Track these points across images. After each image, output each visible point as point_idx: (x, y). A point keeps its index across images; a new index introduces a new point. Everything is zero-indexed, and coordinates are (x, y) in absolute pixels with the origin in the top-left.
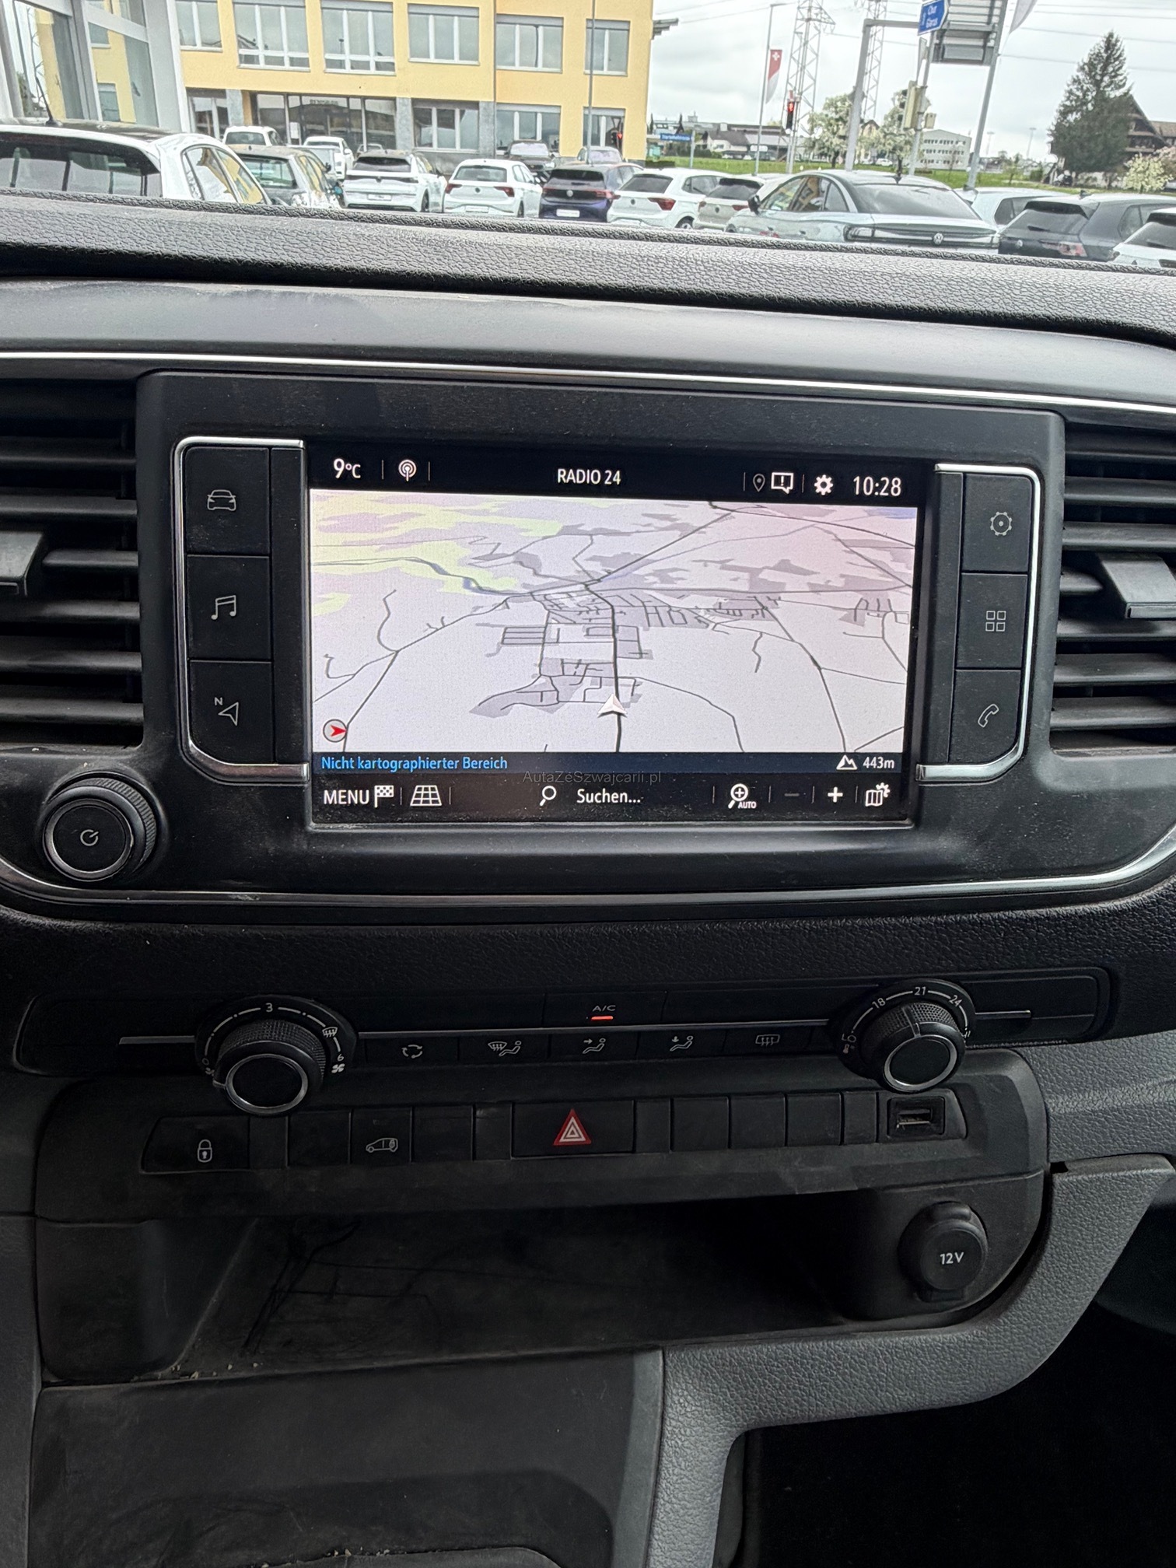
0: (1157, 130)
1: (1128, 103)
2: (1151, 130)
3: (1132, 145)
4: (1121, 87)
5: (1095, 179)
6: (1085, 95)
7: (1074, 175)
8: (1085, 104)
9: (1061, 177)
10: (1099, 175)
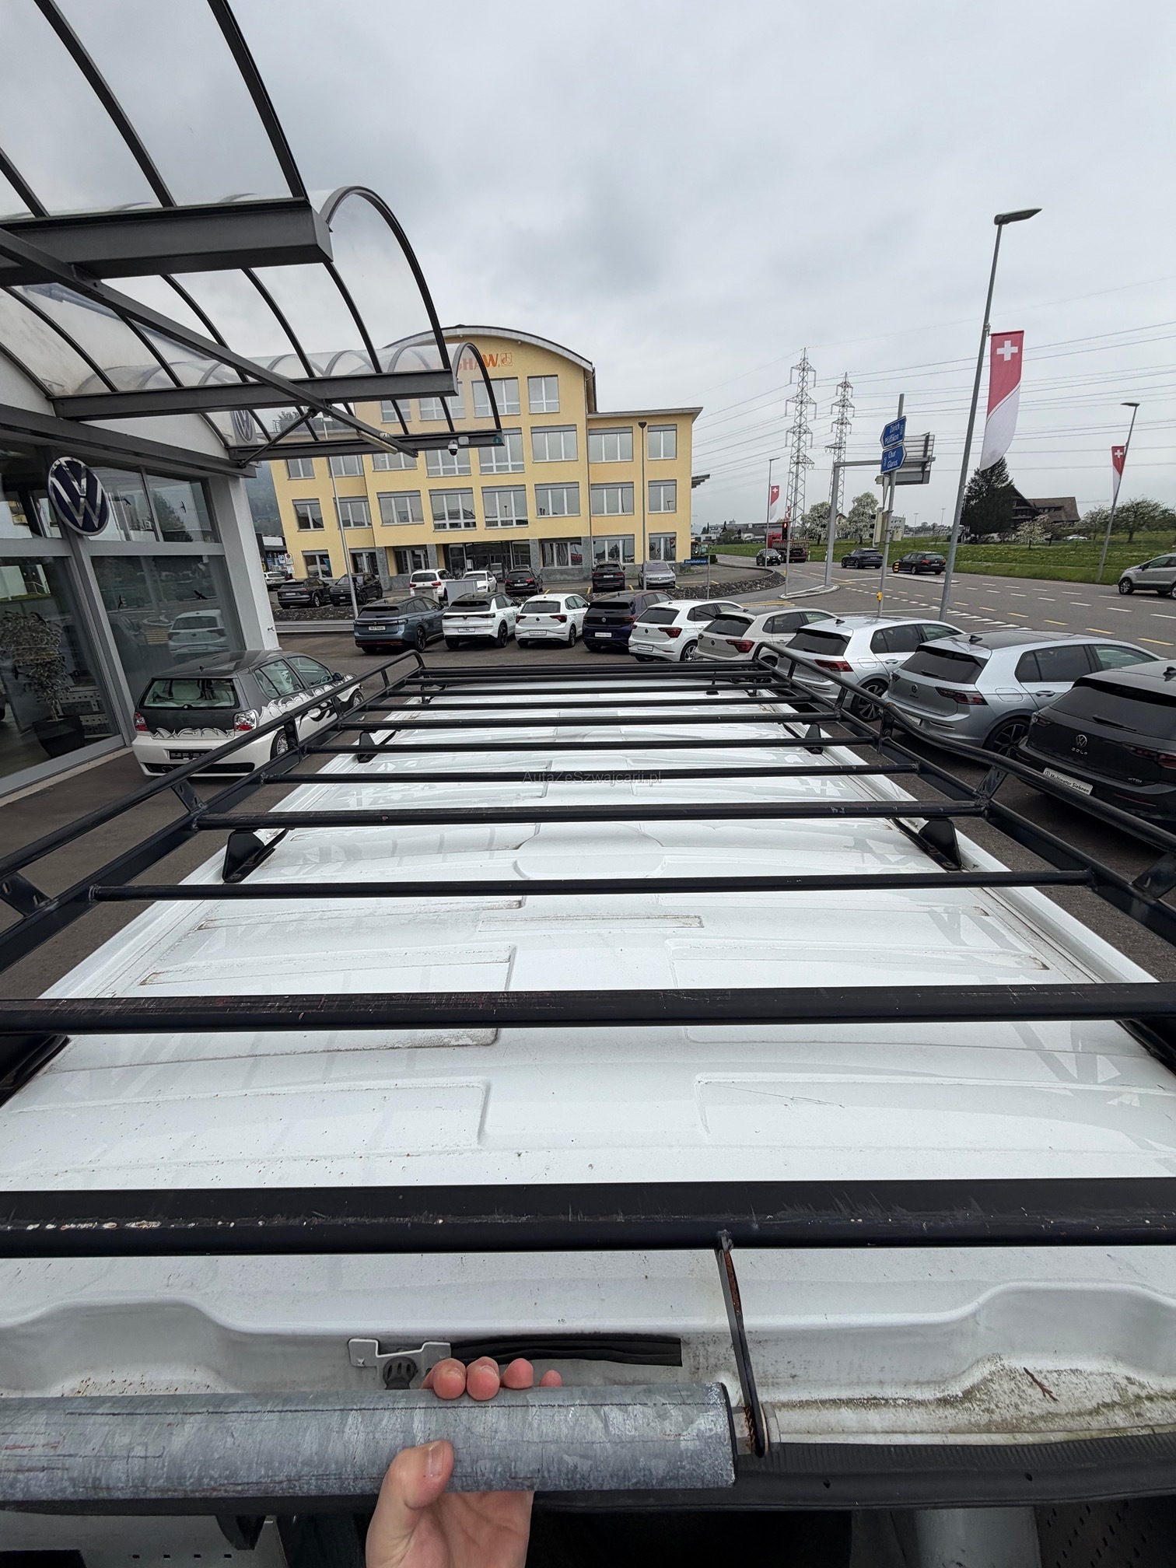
0: (1032, 504)
1: (1011, 490)
2: (1029, 505)
3: (1016, 515)
4: (1004, 482)
5: (993, 538)
6: (980, 489)
7: (978, 536)
8: (982, 493)
9: (969, 538)
10: (995, 535)
